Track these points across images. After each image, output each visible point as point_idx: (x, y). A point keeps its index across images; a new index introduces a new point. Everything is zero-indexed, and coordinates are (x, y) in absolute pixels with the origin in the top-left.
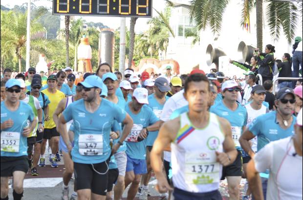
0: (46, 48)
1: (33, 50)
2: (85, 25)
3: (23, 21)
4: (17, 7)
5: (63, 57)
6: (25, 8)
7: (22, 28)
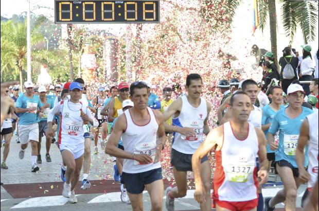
0: (48, 59)
1: (34, 61)
2: (88, 33)
3: (23, 31)
4: (15, 16)
6: (24, 17)
7: (22, 39)
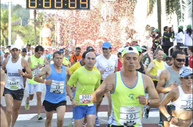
0: (21, 31)
1: (13, 32)
3: (6, 14)
4: (2, 4)
5: (32, 36)
6: (7, 5)
7: (6, 18)
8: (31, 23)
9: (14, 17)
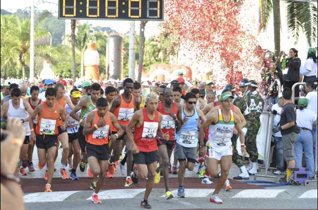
0: (51, 55)
1: (37, 56)
2: (92, 29)
3: (27, 26)
4: (19, 11)
5: (68, 63)
6: (28, 12)
7: (26, 33)
8: (67, 42)
9: (39, 32)
